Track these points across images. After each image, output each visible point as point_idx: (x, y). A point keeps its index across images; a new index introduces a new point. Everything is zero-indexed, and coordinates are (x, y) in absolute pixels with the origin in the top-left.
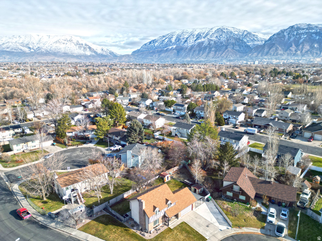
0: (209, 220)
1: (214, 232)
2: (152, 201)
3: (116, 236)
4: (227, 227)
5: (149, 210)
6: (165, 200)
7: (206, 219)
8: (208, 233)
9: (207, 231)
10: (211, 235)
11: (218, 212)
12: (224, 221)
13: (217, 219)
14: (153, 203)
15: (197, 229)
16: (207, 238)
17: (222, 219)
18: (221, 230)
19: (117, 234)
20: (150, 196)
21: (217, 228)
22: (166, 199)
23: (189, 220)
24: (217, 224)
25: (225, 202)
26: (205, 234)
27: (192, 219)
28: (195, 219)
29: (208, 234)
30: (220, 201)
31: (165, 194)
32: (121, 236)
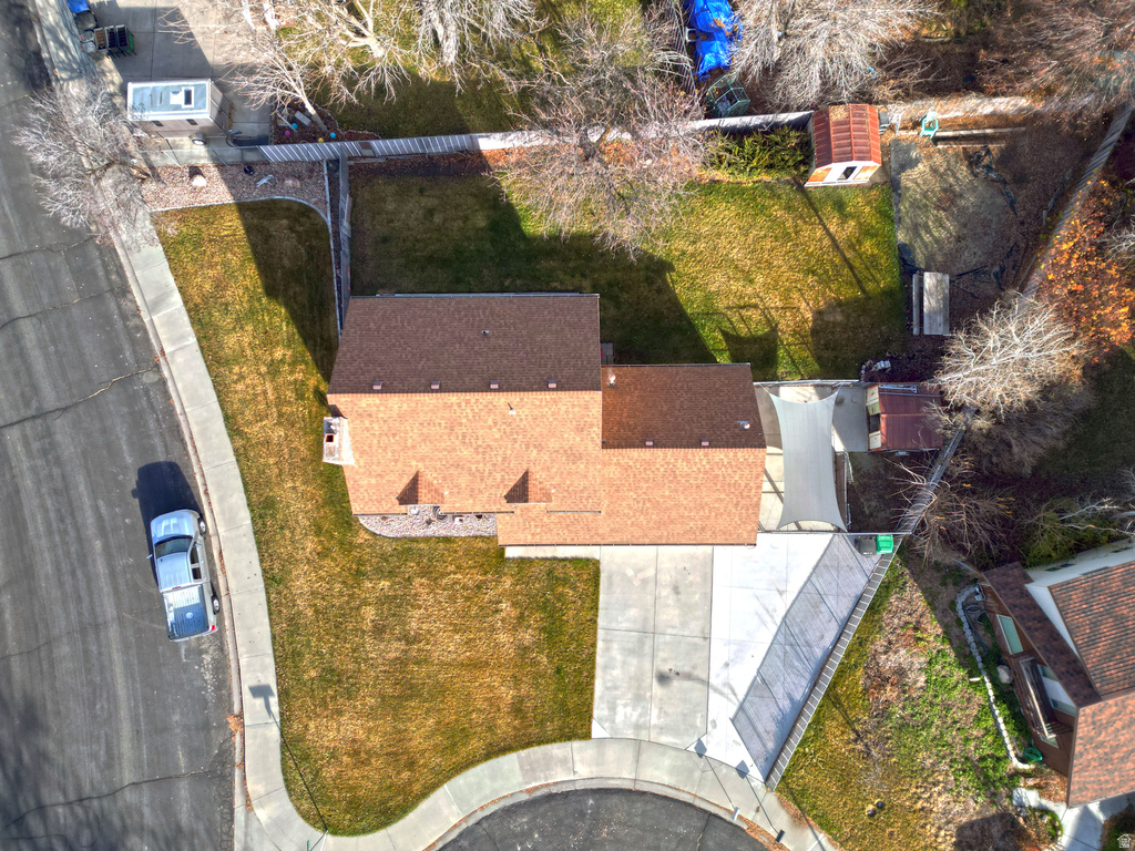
0: (719, 653)
1: (662, 729)
2: (424, 449)
3: (265, 392)
4: (749, 762)
5: (373, 481)
6: (513, 480)
7: (707, 638)
8: (626, 714)
9: (638, 699)
10: (630, 734)
11: (819, 653)
12: (779, 723)
13: (761, 685)
14: (422, 459)
15: (607, 649)
16: (597, 730)
17: (785, 704)
18: (701, 750)
19: (275, 389)
20: (422, 417)
21: (699, 722)
22: (525, 478)
23: (630, 573)
24: (722, 709)
25: (933, 628)
26: (613, 708)
27: (644, 582)
28: (665, 592)
29: (619, 718)
30: (921, 604)
31: (540, 448)
32: (280, 415)
